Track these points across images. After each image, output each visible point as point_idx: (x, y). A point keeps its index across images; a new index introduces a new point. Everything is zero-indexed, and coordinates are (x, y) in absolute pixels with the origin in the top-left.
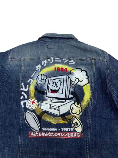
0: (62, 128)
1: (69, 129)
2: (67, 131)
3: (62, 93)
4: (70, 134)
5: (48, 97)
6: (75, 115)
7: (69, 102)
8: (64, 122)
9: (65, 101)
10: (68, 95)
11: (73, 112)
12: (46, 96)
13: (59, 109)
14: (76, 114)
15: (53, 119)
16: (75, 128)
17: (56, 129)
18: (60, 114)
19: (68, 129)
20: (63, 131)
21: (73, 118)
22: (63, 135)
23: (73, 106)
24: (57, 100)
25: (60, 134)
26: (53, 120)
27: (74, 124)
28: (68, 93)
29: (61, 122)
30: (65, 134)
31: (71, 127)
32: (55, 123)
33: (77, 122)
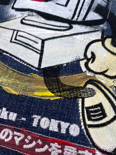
0: (36, 118)
1: (64, 125)
2: (53, 134)
3: (66, 5)
4: (62, 149)
5: (18, 10)
6: (100, 78)
7: (81, 33)
8: (49, 94)
9: (71, 28)
10: (83, 13)
11: (91, 65)
12: (13, 8)
13: (43, 47)
14: (103, 73)
15: (10, 77)
16: (91, 126)
17: (13, 116)
18: (42, 67)
19: (59, 126)
20: (38, 129)
21: (89, 86)
22: (34, 143)
23: (97, 48)
24: (43, 20)
25: (22, 136)
26: (11, 81)
27: (87, 108)
28: (86, 7)
29: (38, 94)
30: (40, 142)
31: (73, 119)
32: (13, 92)
33: (100, 105)
